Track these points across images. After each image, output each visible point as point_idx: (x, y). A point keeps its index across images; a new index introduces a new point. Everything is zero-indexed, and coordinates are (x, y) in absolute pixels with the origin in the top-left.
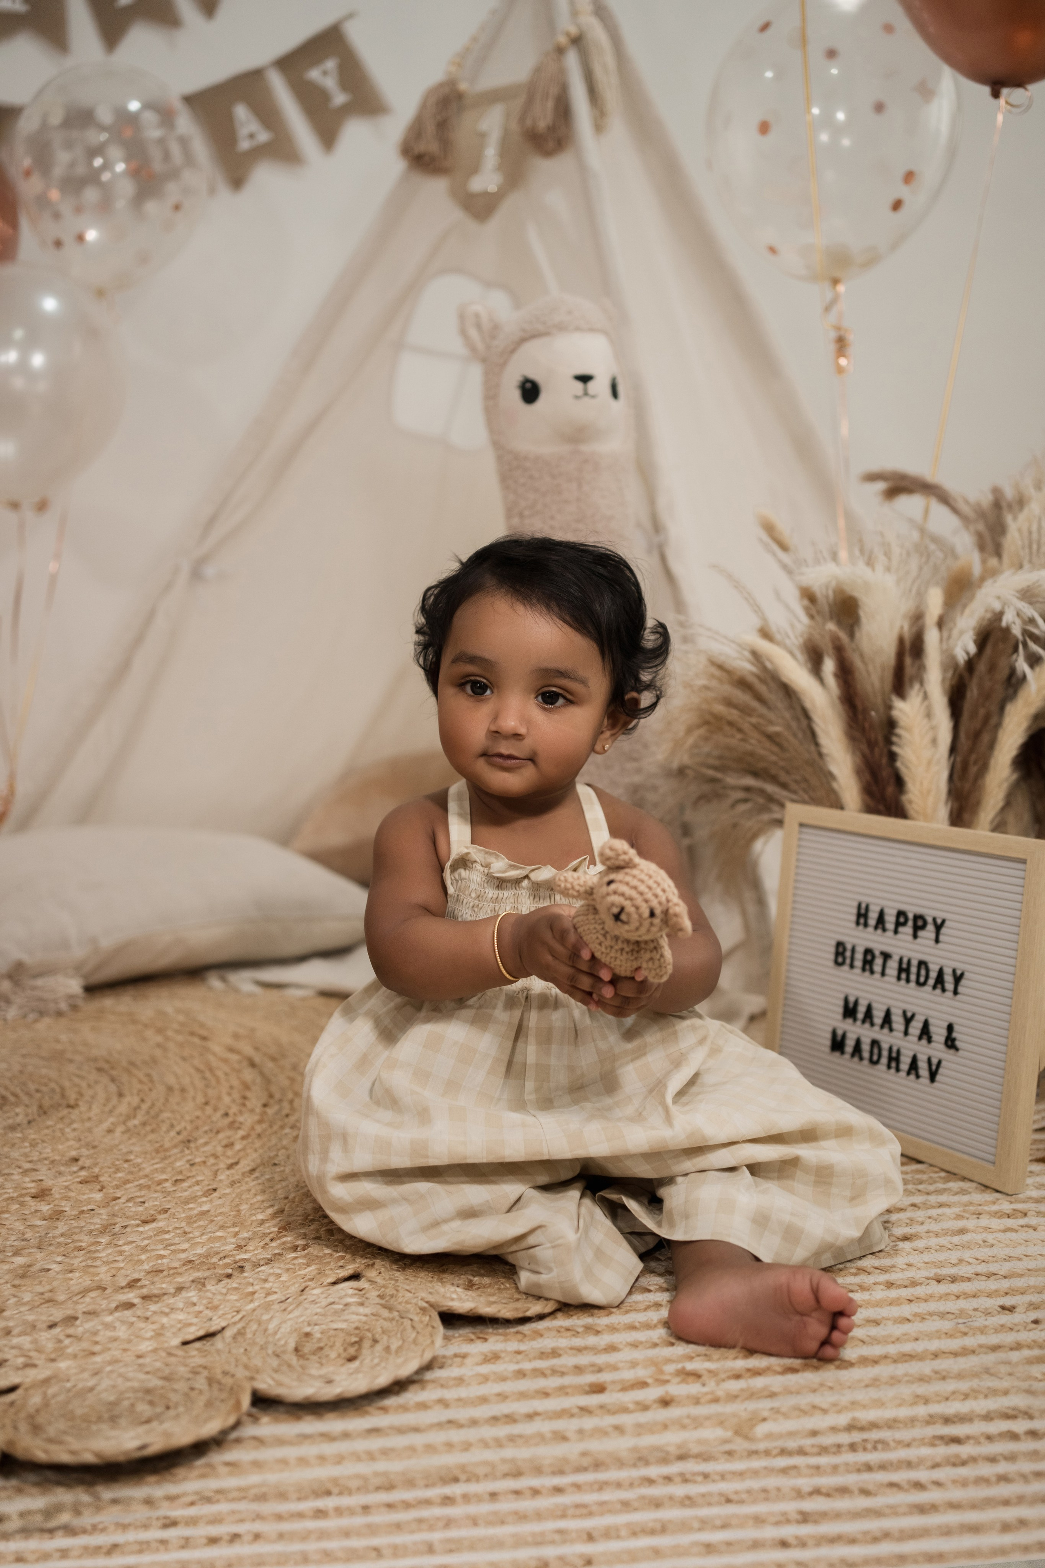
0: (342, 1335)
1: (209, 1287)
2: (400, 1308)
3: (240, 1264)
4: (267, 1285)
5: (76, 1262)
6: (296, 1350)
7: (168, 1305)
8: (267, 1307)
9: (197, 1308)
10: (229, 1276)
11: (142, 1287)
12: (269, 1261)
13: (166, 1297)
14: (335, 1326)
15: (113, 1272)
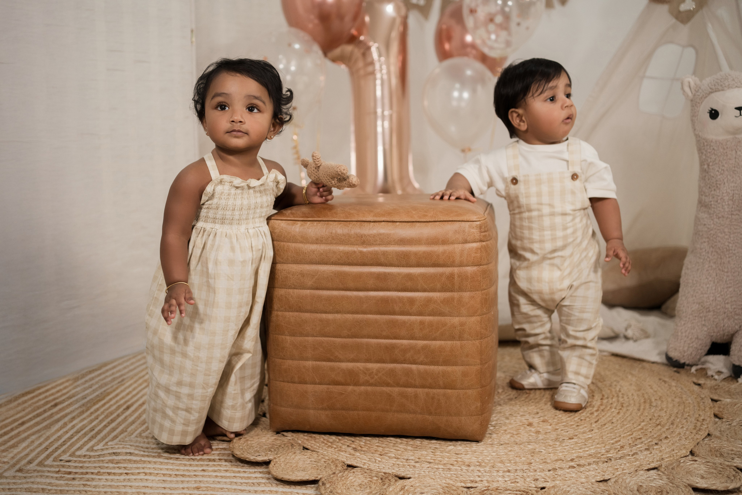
0: (654, 488)
1: (600, 465)
2: (676, 484)
3: (609, 458)
4: (622, 467)
5: (550, 450)
6: (638, 490)
7: (587, 469)
8: (625, 474)
9: (598, 471)
10: (607, 462)
11: (576, 461)
12: (620, 458)
13: (585, 466)
14: (651, 485)
15: (565, 455)
